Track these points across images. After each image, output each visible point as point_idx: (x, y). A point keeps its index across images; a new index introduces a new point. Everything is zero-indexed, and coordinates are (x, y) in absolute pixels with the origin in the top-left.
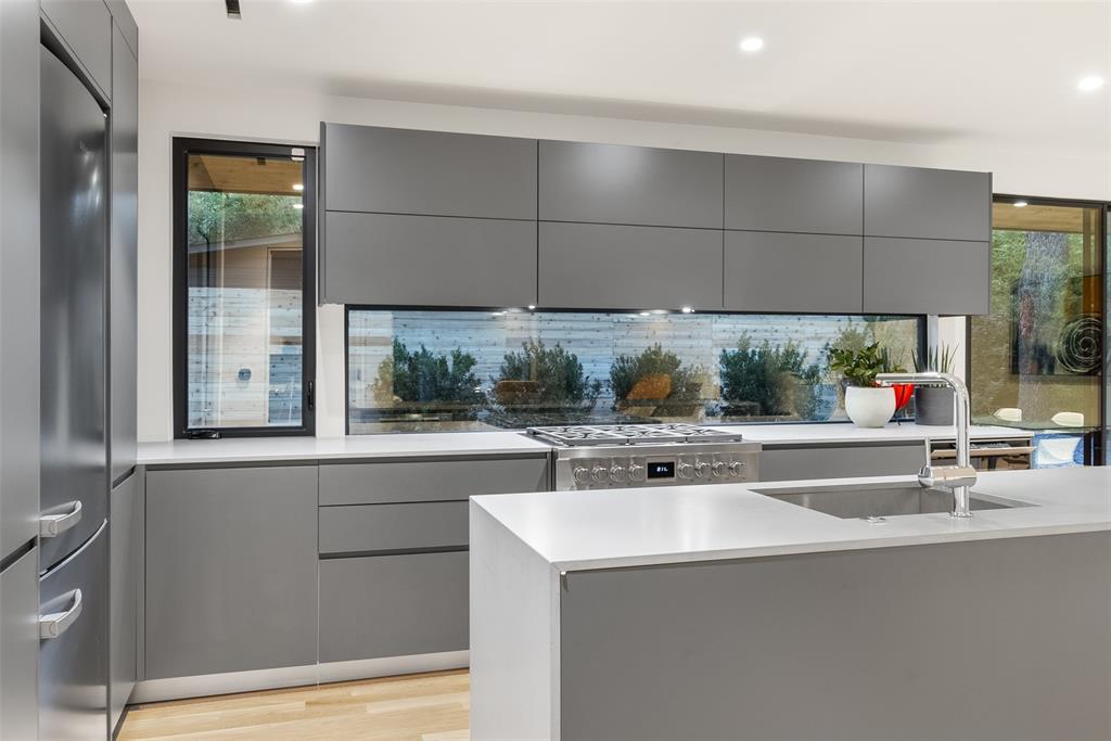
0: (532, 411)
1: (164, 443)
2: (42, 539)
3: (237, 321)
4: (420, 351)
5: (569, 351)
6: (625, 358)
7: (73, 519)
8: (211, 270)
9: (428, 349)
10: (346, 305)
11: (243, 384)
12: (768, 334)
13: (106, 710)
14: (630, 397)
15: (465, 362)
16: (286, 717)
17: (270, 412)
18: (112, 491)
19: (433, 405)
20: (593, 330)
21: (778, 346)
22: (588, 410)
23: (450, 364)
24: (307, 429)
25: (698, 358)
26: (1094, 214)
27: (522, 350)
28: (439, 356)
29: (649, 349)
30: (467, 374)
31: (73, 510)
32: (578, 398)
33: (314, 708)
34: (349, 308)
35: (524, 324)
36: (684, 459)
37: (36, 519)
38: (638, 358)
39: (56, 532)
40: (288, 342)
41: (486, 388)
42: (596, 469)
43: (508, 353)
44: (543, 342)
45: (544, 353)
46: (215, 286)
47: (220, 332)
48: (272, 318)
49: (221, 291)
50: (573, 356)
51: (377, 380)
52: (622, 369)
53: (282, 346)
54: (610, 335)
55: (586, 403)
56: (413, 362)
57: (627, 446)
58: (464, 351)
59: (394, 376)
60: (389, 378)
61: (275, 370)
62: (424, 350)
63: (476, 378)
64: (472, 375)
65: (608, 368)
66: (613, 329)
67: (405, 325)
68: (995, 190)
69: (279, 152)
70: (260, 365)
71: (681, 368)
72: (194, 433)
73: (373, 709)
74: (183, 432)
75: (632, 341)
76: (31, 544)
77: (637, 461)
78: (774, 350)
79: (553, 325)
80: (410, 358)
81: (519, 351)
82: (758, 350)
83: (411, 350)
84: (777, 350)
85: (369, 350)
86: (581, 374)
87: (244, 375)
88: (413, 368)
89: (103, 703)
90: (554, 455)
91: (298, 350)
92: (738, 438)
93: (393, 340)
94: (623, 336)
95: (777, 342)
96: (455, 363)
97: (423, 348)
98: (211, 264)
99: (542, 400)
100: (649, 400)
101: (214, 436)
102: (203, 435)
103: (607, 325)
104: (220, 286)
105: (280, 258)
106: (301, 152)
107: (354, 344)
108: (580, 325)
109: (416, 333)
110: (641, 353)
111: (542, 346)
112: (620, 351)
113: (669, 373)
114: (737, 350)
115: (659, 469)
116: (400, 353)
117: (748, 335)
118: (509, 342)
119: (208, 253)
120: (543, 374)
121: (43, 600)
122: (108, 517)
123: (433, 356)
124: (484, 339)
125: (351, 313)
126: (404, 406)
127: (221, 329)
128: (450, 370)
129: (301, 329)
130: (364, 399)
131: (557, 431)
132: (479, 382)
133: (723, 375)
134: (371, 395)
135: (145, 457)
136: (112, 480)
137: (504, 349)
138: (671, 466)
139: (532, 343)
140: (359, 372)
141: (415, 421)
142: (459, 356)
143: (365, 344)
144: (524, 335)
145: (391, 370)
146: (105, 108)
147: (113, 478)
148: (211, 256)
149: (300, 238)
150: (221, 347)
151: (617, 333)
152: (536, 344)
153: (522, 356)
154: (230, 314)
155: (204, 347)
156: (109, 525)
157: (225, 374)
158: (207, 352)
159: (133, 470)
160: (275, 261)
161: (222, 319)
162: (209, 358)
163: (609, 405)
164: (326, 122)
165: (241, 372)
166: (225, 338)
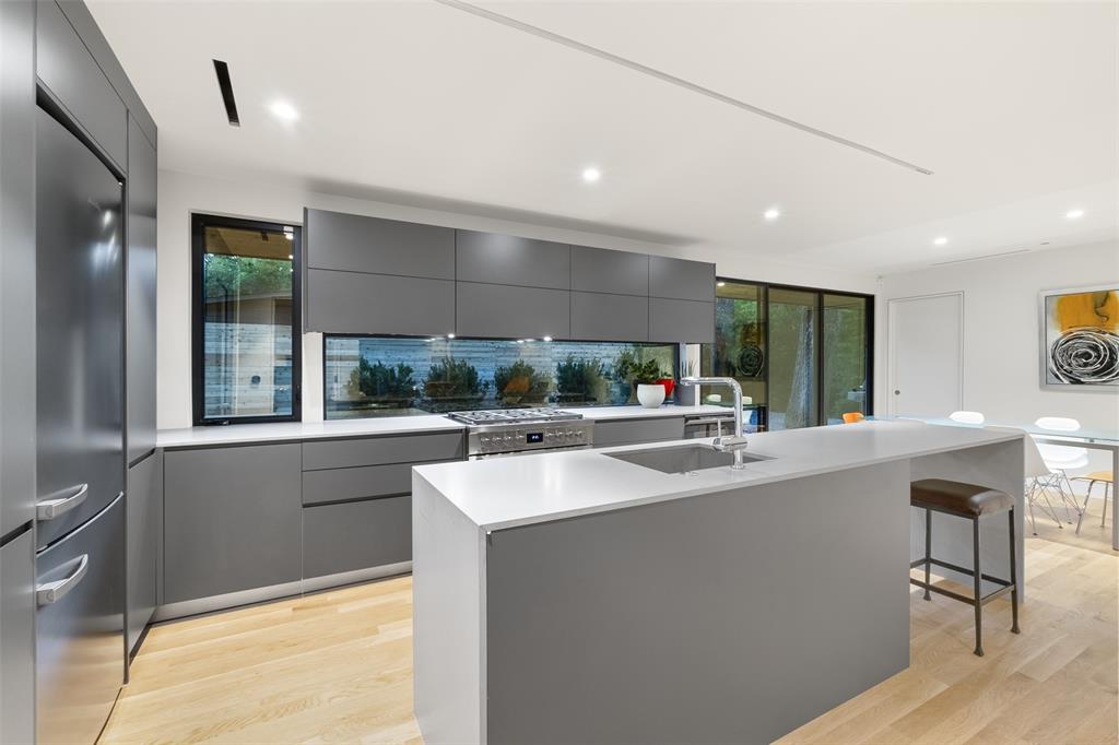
0: (448, 401)
1: (186, 429)
2: (39, 522)
4: (378, 364)
5: (470, 364)
6: (503, 368)
7: (73, 501)
8: (229, 313)
9: (383, 363)
10: (324, 334)
11: (255, 385)
13: (124, 632)
14: (506, 391)
15: (406, 371)
16: (276, 622)
17: (276, 401)
18: (128, 471)
19: (385, 398)
20: (483, 352)
22: (481, 399)
23: (396, 372)
24: (296, 417)
25: (543, 368)
26: (762, 289)
27: (442, 364)
28: (390, 367)
29: (517, 363)
30: (407, 378)
31: (78, 493)
32: (476, 391)
33: (299, 613)
34: (325, 336)
35: (443, 349)
36: (549, 431)
37: (31, 505)
38: (510, 369)
39: (53, 515)
40: (285, 358)
41: (419, 386)
42: (495, 439)
43: (433, 365)
44: (454, 359)
45: (455, 365)
46: (232, 322)
47: (236, 351)
48: (276, 343)
49: (238, 326)
50: (472, 367)
51: (349, 382)
52: (501, 375)
53: (282, 361)
54: (493, 355)
55: (480, 394)
56: (374, 371)
57: (514, 424)
58: (405, 364)
59: (360, 379)
60: (357, 381)
61: (278, 376)
62: (380, 364)
63: (413, 381)
64: (411, 379)
65: (493, 374)
66: (496, 351)
68: (718, 274)
69: (274, 228)
70: (266, 372)
71: (535, 373)
72: (210, 422)
73: (343, 609)
74: (201, 421)
75: (506, 358)
76: (27, 526)
77: (520, 433)
78: (586, 363)
79: (460, 349)
80: (371, 368)
81: (439, 364)
82: (577, 363)
83: (371, 364)
84: (588, 364)
85: (343, 364)
86: (477, 377)
87: (256, 380)
88: (373, 374)
89: (121, 626)
90: (467, 431)
91: (290, 364)
92: (580, 417)
93: (360, 357)
94: (501, 356)
95: (587, 360)
96: (400, 372)
97: (379, 362)
99: (454, 393)
100: (517, 392)
101: (226, 423)
102: (216, 422)
104: (236, 323)
105: (280, 304)
106: (291, 229)
107: (330, 360)
108: (476, 349)
109: (375, 353)
110: (512, 365)
111: (454, 361)
112: (500, 364)
113: (529, 377)
114: (566, 363)
115: (534, 437)
116: (364, 365)
117: (572, 354)
118: (433, 359)
119: (226, 302)
120: (454, 378)
121: (39, 573)
122: (124, 491)
123: (386, 367)
124: (417, 357)
125: (328, 340)
126: (367, 399)
128: (397, 375)
129: (292, 351)
130: (339, 393)
131: (468, 415)
132: (414, 383)
133: (559, 378)
134: (345, 391)
135: (163, 441)
136: (129, 462)
137: (430, 363)
138: (541, 435)
139: (448, 360)
140: (336, 377)
141: (374, 408)
142: (402, 367)
143: (338, 360)
144: (443, 355)
145: (358, 376)
146: (120, 178)
147: (130, 460)
148: (229, 304)
149: (291, 295)
150: (237, 362)
151: (498, 354)
152: (450, 360)
153: (441, 367)
154: (249, 341)
155: (223, 361)
156: (124, 496)
157: (241, 379)
158: (226, 365)
159: (153, 451)
160: (277, 306)
161: (238, 344)
162: (228, 369)
163: (493, 397)
164: (308, 207)
165: (254, 378)
166: (240, 356)
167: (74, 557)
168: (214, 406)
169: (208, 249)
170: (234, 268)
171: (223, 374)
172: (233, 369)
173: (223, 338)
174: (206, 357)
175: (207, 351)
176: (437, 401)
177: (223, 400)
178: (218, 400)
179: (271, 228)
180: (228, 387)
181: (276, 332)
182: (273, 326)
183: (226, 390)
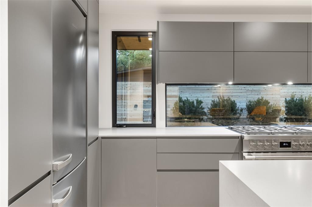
1: (109, 129)
2: (54, 171)
3: (135, 91)
4: (186, 99)
5: (232, 99)
6: (251, 101)
7: (66, 162)
8: (126, 77)
9: (188, 98)
10: (166, 84)
11: (135, 109)
12: (301, 93)
14: (253, 114)
15: (200, 102)
17: (143, 116)
18: (88, 147)
19: (190, 116)
20: (240, 92)
21: (306, 97)
22: (239, 118)
23: (195, 103)
24: (153, 125)
25: (275, 101)
27: (218, 99)
28: (192, 101)
29: (259, 98)
30: (200, 106)
31: (68, 158)
32: (235, 114)
34: (167, 85)
36: (295, 141)
37: (51, 163)
38: (255, 102)
39: (59, 168)
40: (148, 96)
41: (206, 110)
42: (259, 144)
43: (213, 99)
44: (224, 96)
45: (224, 99)
46: (127, 81)
48: (144, 90)
49: (129, 83)
50: (234, 100)
51: (173, 108)
52: (250, 105)
53: (147, 98)
54: (245, 94)
55: (238, 115)
56: (184, 102)
58: (199, 99)
60: (178, 107)
61: (145, 104)
62: (187, 99)
63: (203, 107)
64: (202, 106)
65: (245, 104)
66: (247, 92)
67: (182, 92)
70: (140, 103)
71: (270, 104)
72: (118, 125)
74: (115, 125)
75: (253, 96)
76: (49, 173)
77: (275, 141)
78: (304, 98)
80: (183, 101)
81: (216, 99)
82: (298, 98)
83: (184, 99)
84: (305, 99)
85: (171, 99)
86: (236, 106)
87: (136, 106)
88: (184, 104)
90: (242, 138)
91: (150, 99)
93: (178, 96)
94: (250, 94)
95: (305, 96)
96: (197, 103)
97: (187, 98)
98: (126, 76)
99: (224, 114)
100: (259, 115)
101: (124, 126)
102: (121, 126)
103: (244, 91)
104: (128, 81)
105: (146, 72)
106: (151, 34)
107: (168, 97)
108: (236, 91)
109: (185, 94)
110: (256, 99)
111: (224, 97)
112: (249, 99)
113: (266, 106)
114: (290, 98)
115: (284, 144)
116: (180, 100)
117: (295, 93)
118: (213, 96)
119: (125, 73)
120: (224, 106)
122: (86, 157)
123: (190, 101)
124: (205, 96)
125: (167, 87)
126: (183, 116)
127: (129, 93)
128: (195, 105)
129: (151, 93)
130: (171, 114)
132: (204, 109)
133: (286, 107)
134: (172, 112)
135: (102, 134)
136: (88, 143)
137: (211, 99)
138: (289, 143)
139: (220, 97)
141: (186, 121)
142: (198, 100)
143: (171, 97)
144: (218, 94)
145: (178, 105)
146: (85, 16)
148: (126, 73)
149: (151, 68)
150: (129, 98)
151: (248, 93)
152: (222, 97)
153: (217, 101)
154: (133, 89)
155: (124, 98)
156: (86, 159)
157: (130, 106)
158: (125, 100)
159: (97, 138)
160: (144, 73)
161: (129, 90)
162: (125, 101)
163: (245, 117)
164: (159, 21)
165: (135, 105)
166: (130, 96)
167: (67, 187)
168: (120, 117)
169: (118, 48)
170: (127, 58)
171: (123, 104)
172: (127, 101)
173: (124, 88)
174: (117, 96)
175: (118, 94)
176: (215, 118)
177: (123, 115)
178: (122, 115)
179: (143, 34)
180: (125, 109)
181: (144, 85)
182: (143, 82)
183: (125, 110)
